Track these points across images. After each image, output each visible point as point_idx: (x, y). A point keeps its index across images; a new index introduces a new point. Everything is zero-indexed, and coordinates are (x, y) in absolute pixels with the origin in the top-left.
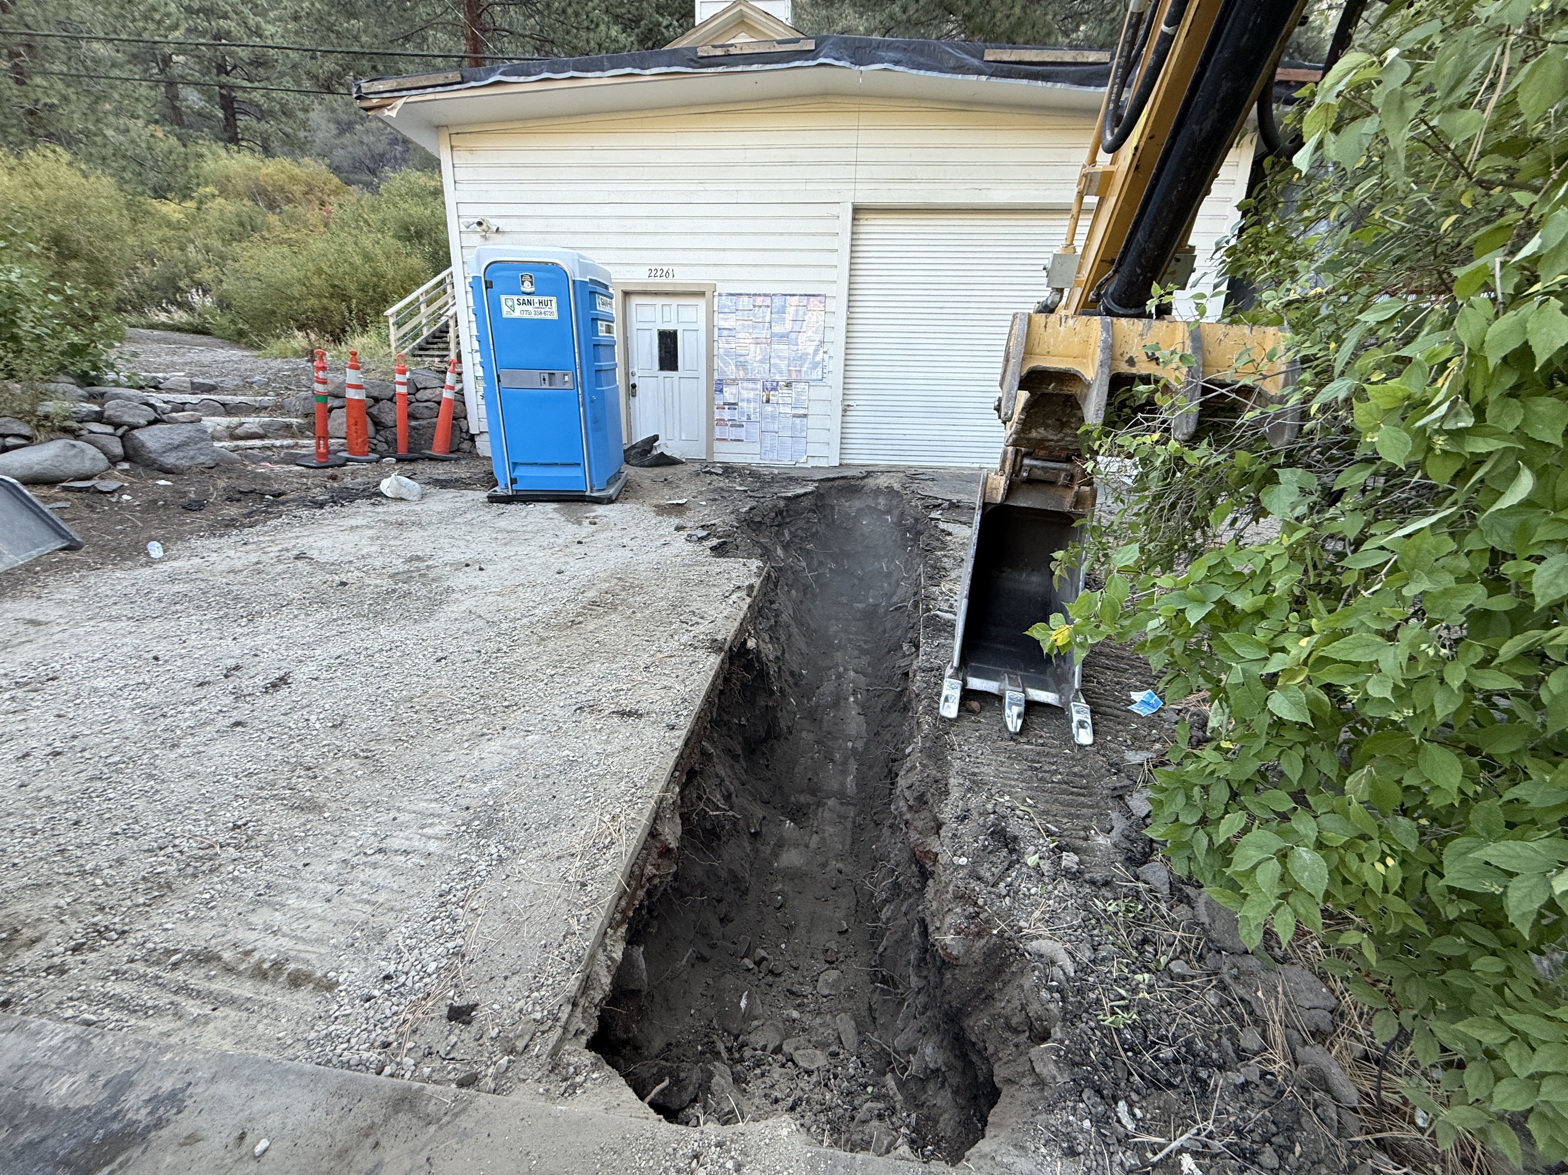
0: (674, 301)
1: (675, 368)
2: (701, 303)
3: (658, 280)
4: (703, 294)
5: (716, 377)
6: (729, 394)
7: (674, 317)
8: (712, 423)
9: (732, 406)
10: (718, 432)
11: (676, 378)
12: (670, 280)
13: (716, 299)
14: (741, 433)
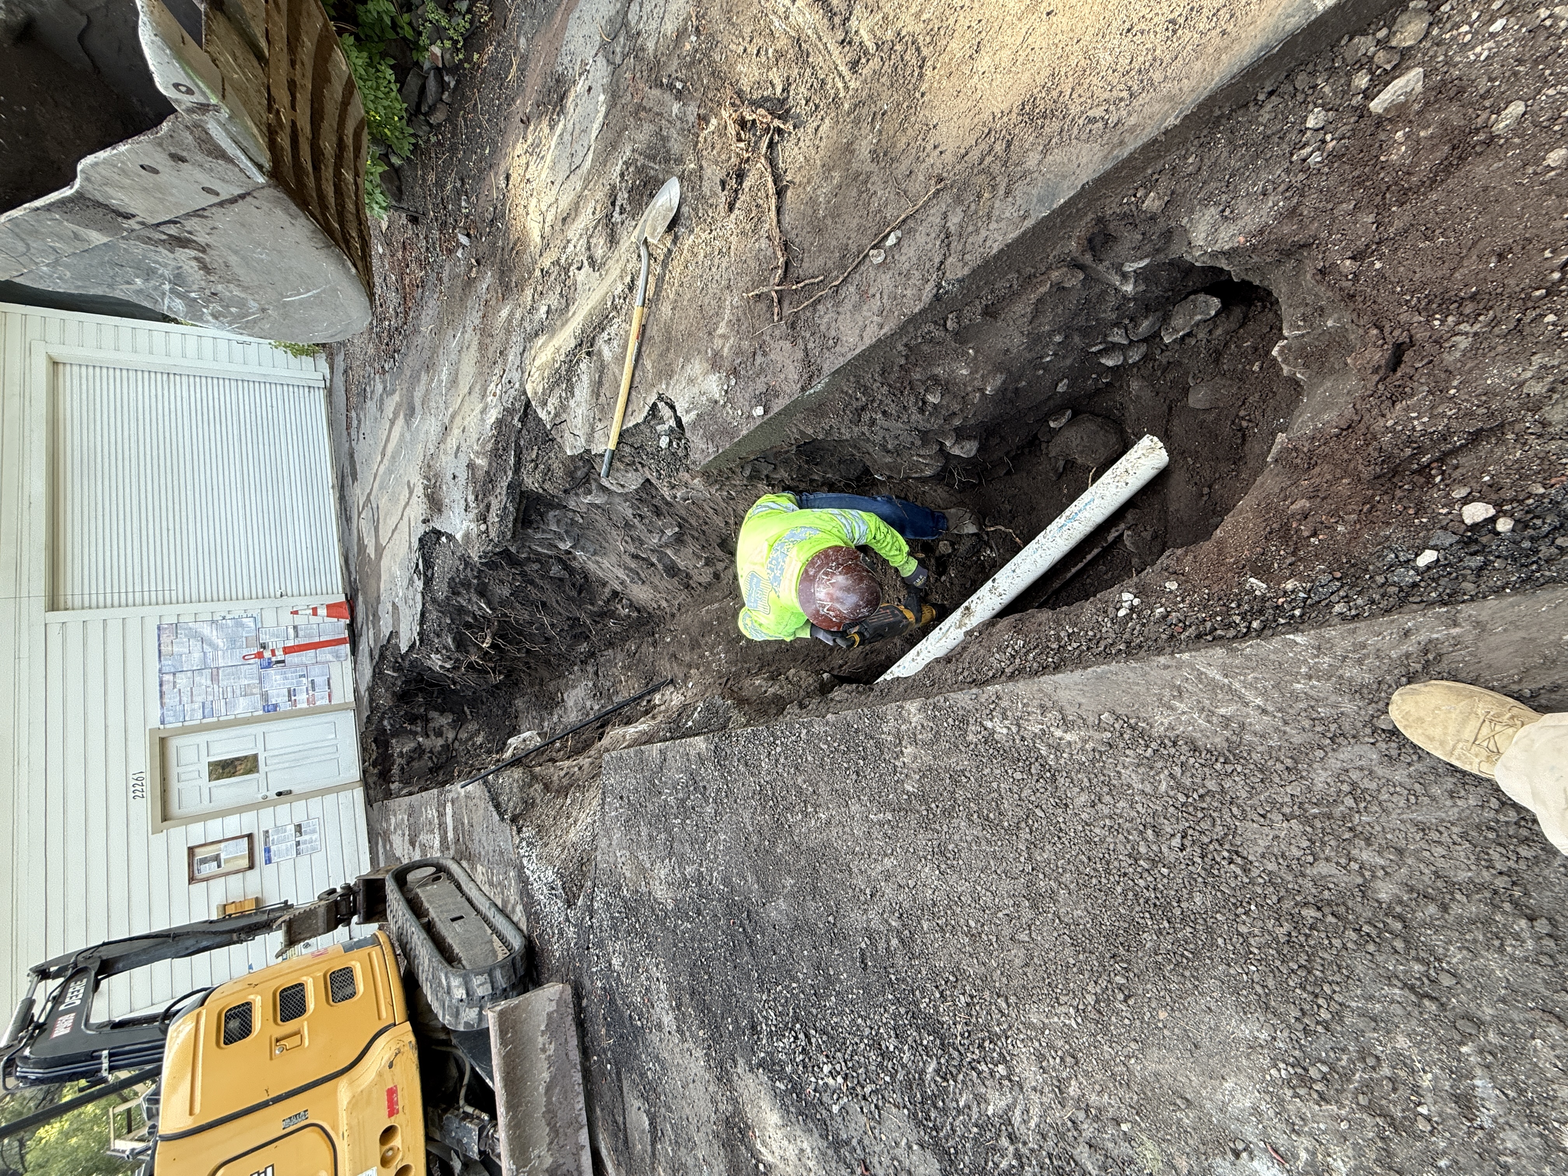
0: (174, 771)
1: (255, 757)
2: (174, 743)
3: (147, 788)
4: (163, 741)
5: (261, 712)
6: (278, 697)
7: (191, 768)
8: (313, 711)
9: (291, 693)
10: (323, 702)
11: (266, 754)
12: (147, 776)
13: (168, 726)
14: (320, 681)
